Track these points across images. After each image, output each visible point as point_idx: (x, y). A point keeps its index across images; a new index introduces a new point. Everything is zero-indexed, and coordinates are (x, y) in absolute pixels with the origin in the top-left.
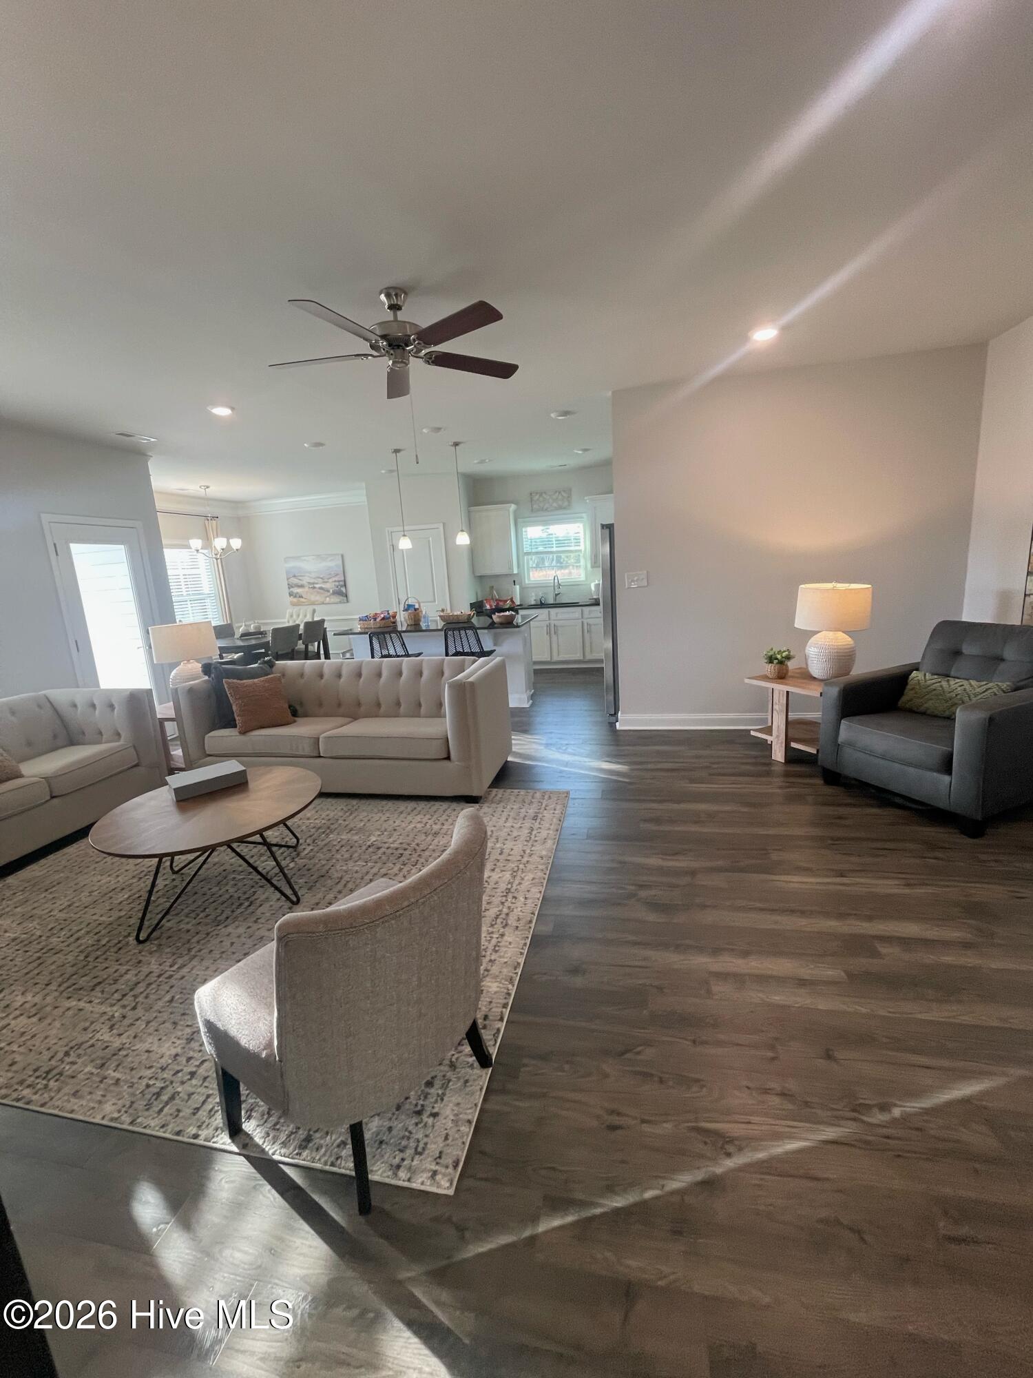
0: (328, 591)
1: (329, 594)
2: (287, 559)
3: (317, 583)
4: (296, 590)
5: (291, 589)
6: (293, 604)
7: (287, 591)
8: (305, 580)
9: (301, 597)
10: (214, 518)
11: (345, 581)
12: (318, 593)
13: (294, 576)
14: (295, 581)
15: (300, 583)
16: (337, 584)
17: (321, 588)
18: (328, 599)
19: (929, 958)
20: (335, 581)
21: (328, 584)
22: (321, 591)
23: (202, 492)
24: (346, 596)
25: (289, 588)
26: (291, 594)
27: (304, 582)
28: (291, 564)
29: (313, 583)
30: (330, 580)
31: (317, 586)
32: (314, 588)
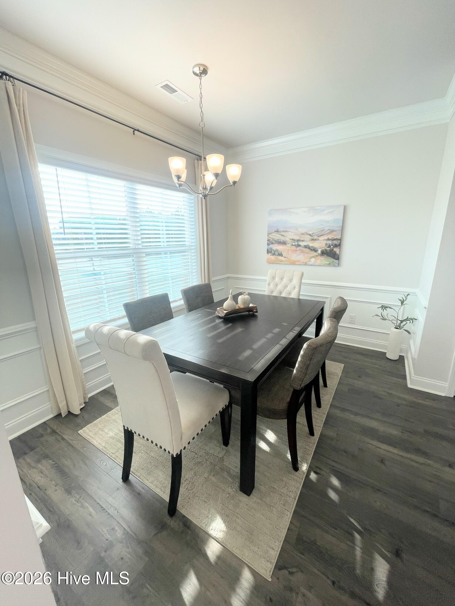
0: (316, 251)
1: (316, 254)
2: (273, 213)
3: (303, 241)
4: (275, 247)
5: (271, 246)
6: (271, 262)
7: (265, 247)
8: (290, 236)
9: (280, 255)
12: (302, 251)
13: (276, 231)
14: (277, 237)
15: (283, 239)
16: (330, 242)
17: (307, 247)
20: (328, 239)
21: (317, 242)
22: (307, 250)
25: (268, 244)
26: (268, 252)
27: (287, 239)
29: (299, 240)
30: (321, 238)
31: (303, 244)
32: (299, 246)
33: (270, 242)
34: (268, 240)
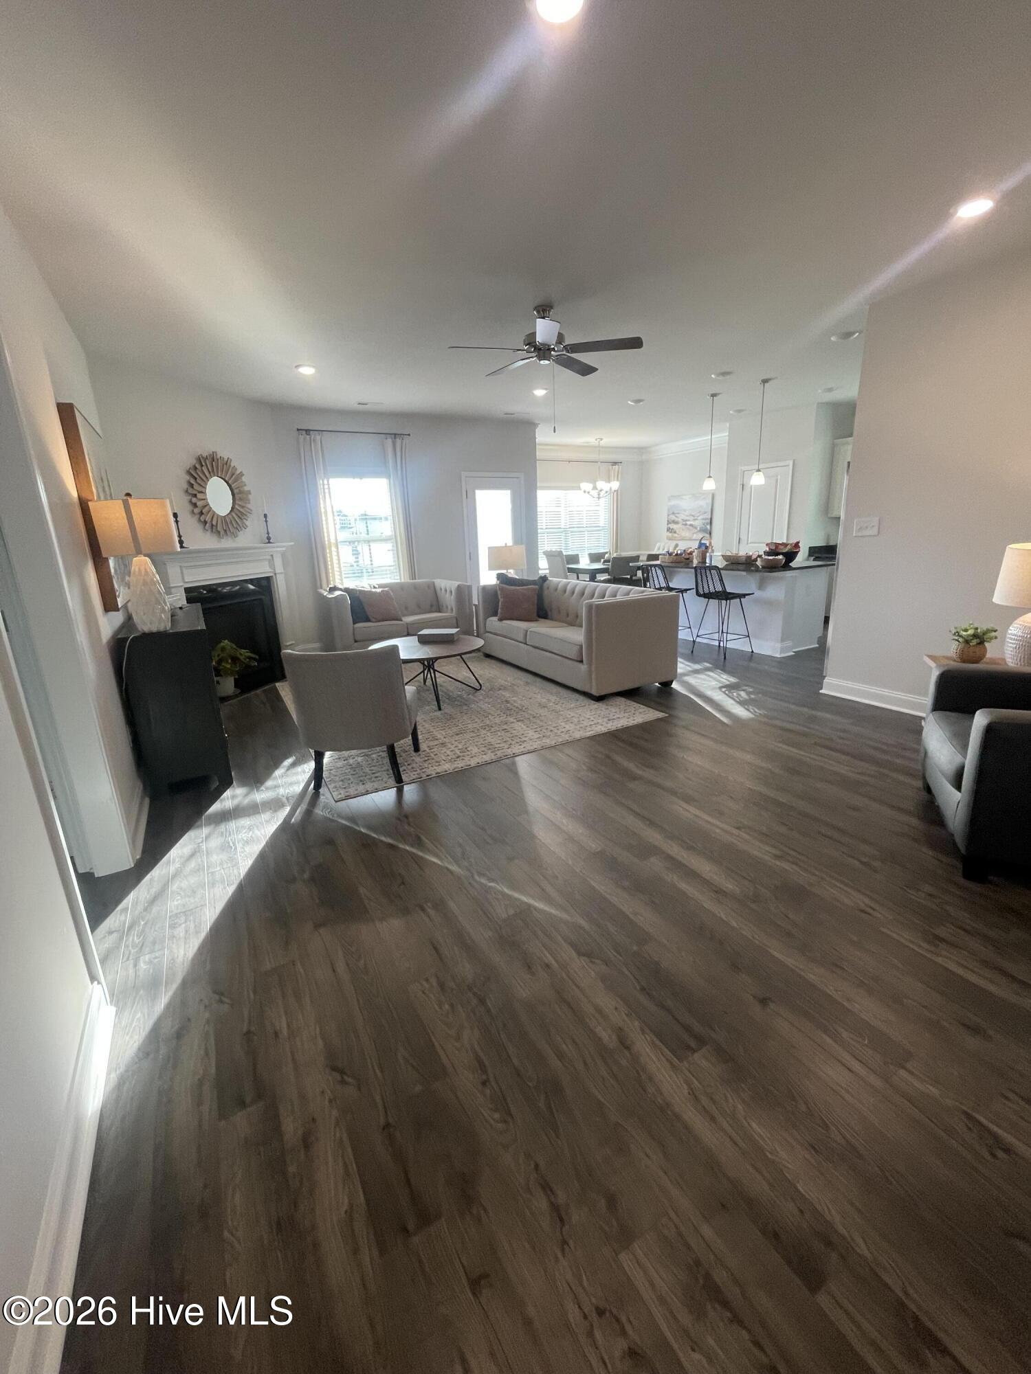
0: (696, 528)
1: (696, 531)
2: (671, 498)
3: (689, 520)
4: (672, 526)
5: (670, 525)
6: (670, 539)
7: (665, 527)
8: (682, 517)
9: (675, 532)
10: (615, 463)
11: (711, 519)
12: (689, 529)
13: (673, 513)
14: (673, 517)
15: (677, 519)
16: (704, 521)
17: (691, 525)
18: (695, 535)
19: (673, 878)
20: (703, 519)
21: (697, 521)
22: (691, 528)
23: (596, 443)
24: (710, 534)
25: (668, 524)
26: (668, 530)
27: (680, 520)
28: (673, 502)
29: (686, 520)
30: (699, 518)
31: (688, 523)
32: (686, 525)
33: (669, 523)
34: (668, 521)
